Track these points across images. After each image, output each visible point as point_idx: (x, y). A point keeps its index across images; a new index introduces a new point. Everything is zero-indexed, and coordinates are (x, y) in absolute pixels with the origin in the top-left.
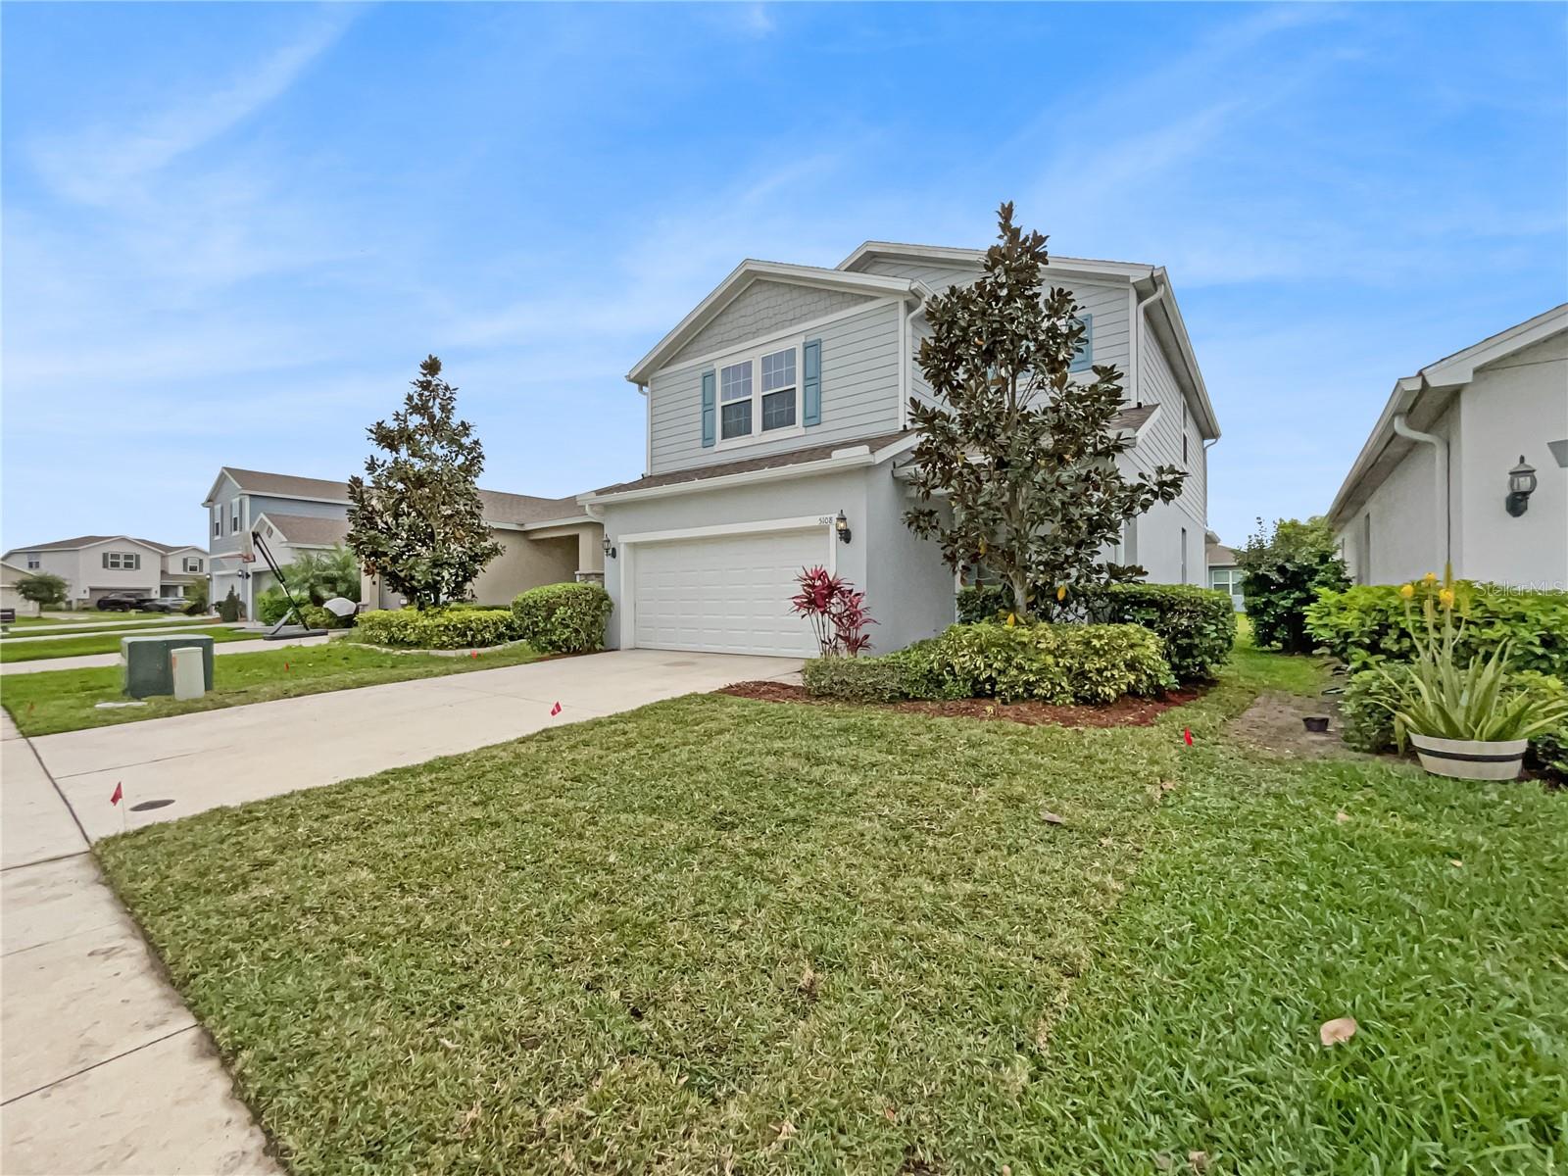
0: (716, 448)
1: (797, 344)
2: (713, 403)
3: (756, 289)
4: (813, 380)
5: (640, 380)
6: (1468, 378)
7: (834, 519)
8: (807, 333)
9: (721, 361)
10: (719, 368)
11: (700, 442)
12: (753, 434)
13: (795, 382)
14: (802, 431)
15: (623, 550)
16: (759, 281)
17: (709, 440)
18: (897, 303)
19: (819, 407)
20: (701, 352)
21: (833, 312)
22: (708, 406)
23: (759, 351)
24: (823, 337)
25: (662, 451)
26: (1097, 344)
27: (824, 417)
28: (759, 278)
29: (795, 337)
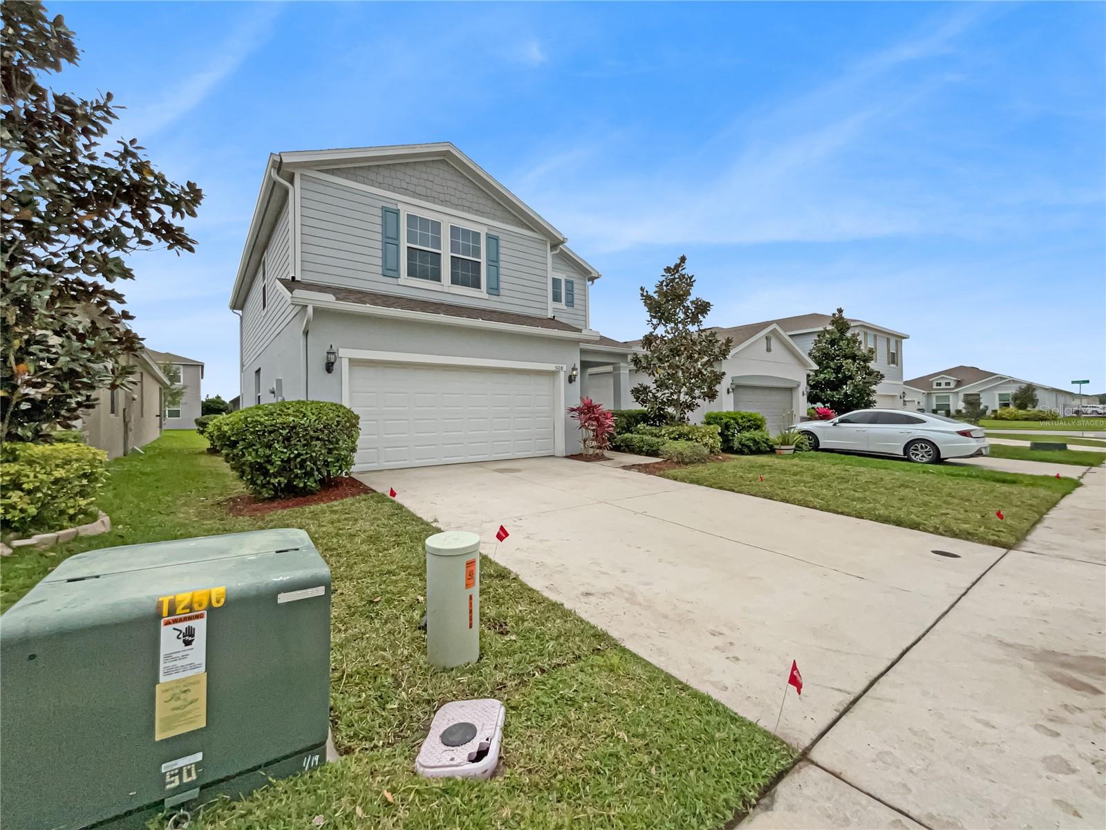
0: (400, 281)
1: (483, 231)
2: (397, 237)
3: (442, 166)
4: (494, 262)
7: (565, 369)
8: (490, 228)
9: (408, 206)
10: (404, 211)
11: (380, 270)
12: (442, 283)
13: (480, 258)
14: (486, 296)
15: (345, 363)
16: (446, 162)
17: (390, 271)
18: (546, 241)
19: (498, 285)
20: (380, 186)
21: (507, 223)
22: (390, 240)
23: (448, 219)
24: (501, 236)
25: (319, 259)
26: (575, 296)
27: (502, 292)
28: (447, 160)
29: (481, 225)
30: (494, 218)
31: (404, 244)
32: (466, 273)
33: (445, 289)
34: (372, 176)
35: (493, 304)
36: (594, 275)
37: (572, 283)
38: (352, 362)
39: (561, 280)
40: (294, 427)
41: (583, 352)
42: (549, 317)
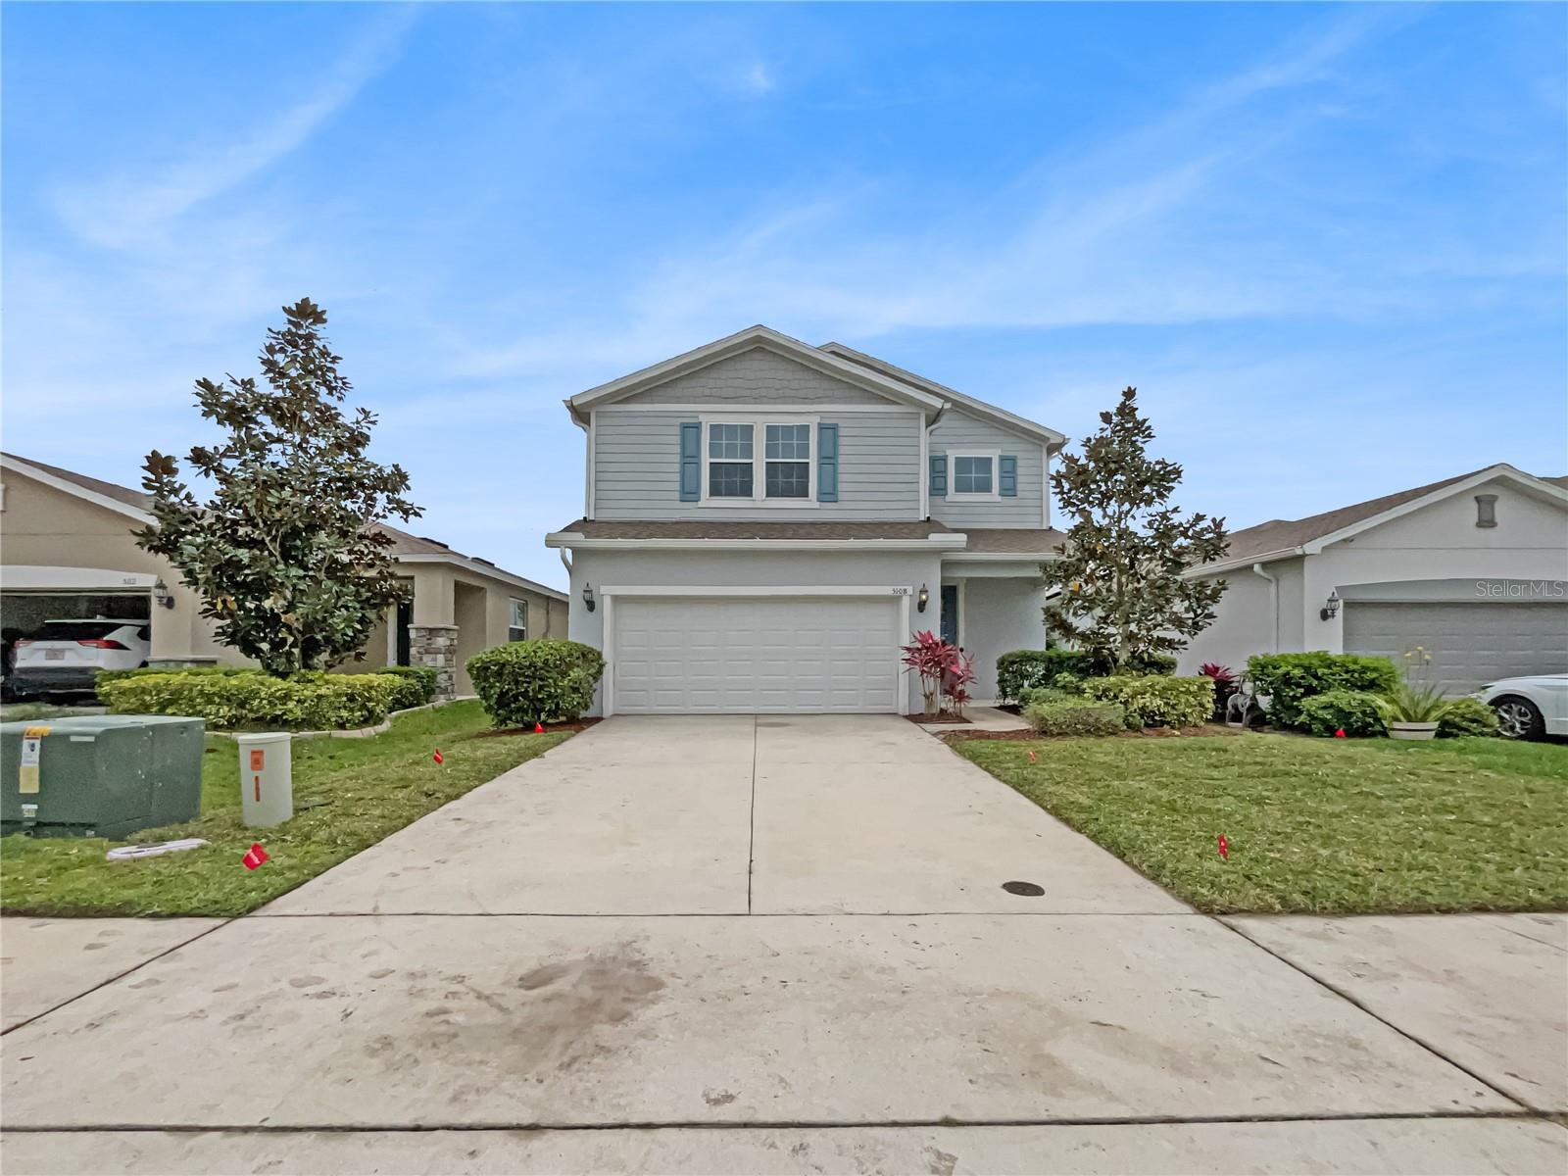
0: (700, 504)
1: (813, 422)
2: (697, 455)
3: (756, 356)
4: (829, 459)
5: (580, 413)
6: (1319, 551)
7: (910, 591)
8: (823, 415)
9: (710, 415)
10: (706, 422)
11: (677, 495)
12: (754, 498)
13: (808, 458)
14: (817, 505)
15: (607, 603)
16: (763, 349)
17: (689, 494)
18: (919, 414)
19: (835, 486)
20: (678, 400)
21: (851, 403)
22: (689, 459)
23: (761, 418)
24: (841, 423)
25: (612, 495)
26: (1020, 479)
27: (841, 496)
28: (764, 346)
29: (808, 415)
30: (832, 400)
31: (706, 460)
32: (788, 480)
33: (760, 504)
34: (669, 392)
35: (830, 513)
36: (1055, 440)
37: (1014, 459)
38: (616, 599)
39: (991, 459)
40: (504, 665)
41: (946, 565)
42: (923, 519)
